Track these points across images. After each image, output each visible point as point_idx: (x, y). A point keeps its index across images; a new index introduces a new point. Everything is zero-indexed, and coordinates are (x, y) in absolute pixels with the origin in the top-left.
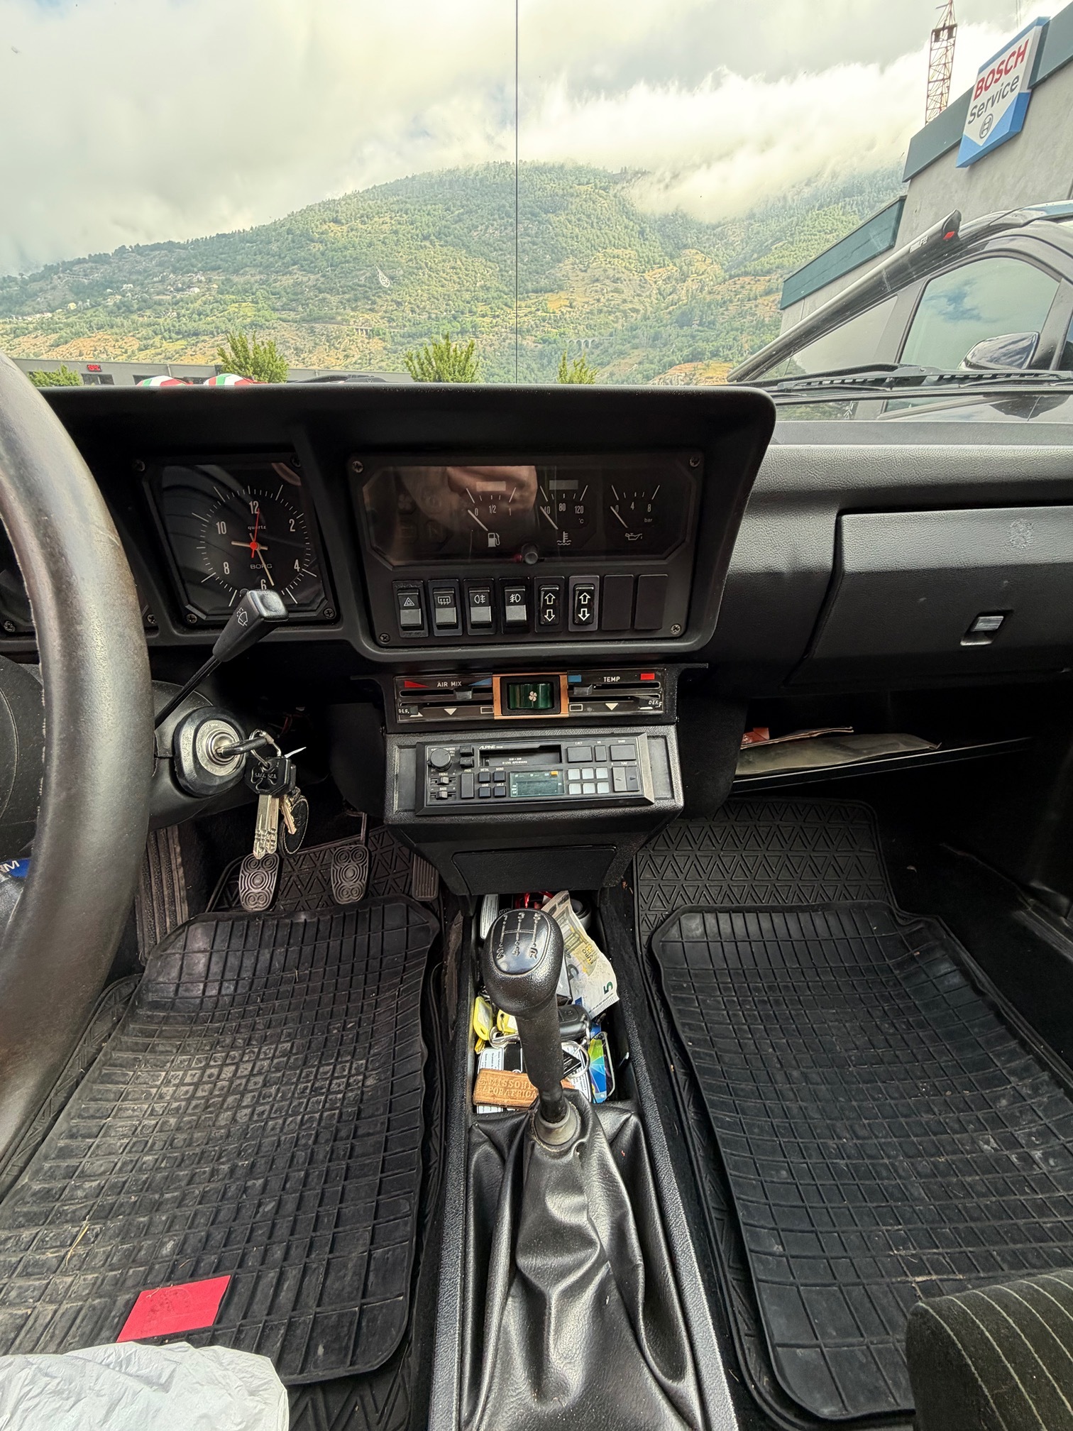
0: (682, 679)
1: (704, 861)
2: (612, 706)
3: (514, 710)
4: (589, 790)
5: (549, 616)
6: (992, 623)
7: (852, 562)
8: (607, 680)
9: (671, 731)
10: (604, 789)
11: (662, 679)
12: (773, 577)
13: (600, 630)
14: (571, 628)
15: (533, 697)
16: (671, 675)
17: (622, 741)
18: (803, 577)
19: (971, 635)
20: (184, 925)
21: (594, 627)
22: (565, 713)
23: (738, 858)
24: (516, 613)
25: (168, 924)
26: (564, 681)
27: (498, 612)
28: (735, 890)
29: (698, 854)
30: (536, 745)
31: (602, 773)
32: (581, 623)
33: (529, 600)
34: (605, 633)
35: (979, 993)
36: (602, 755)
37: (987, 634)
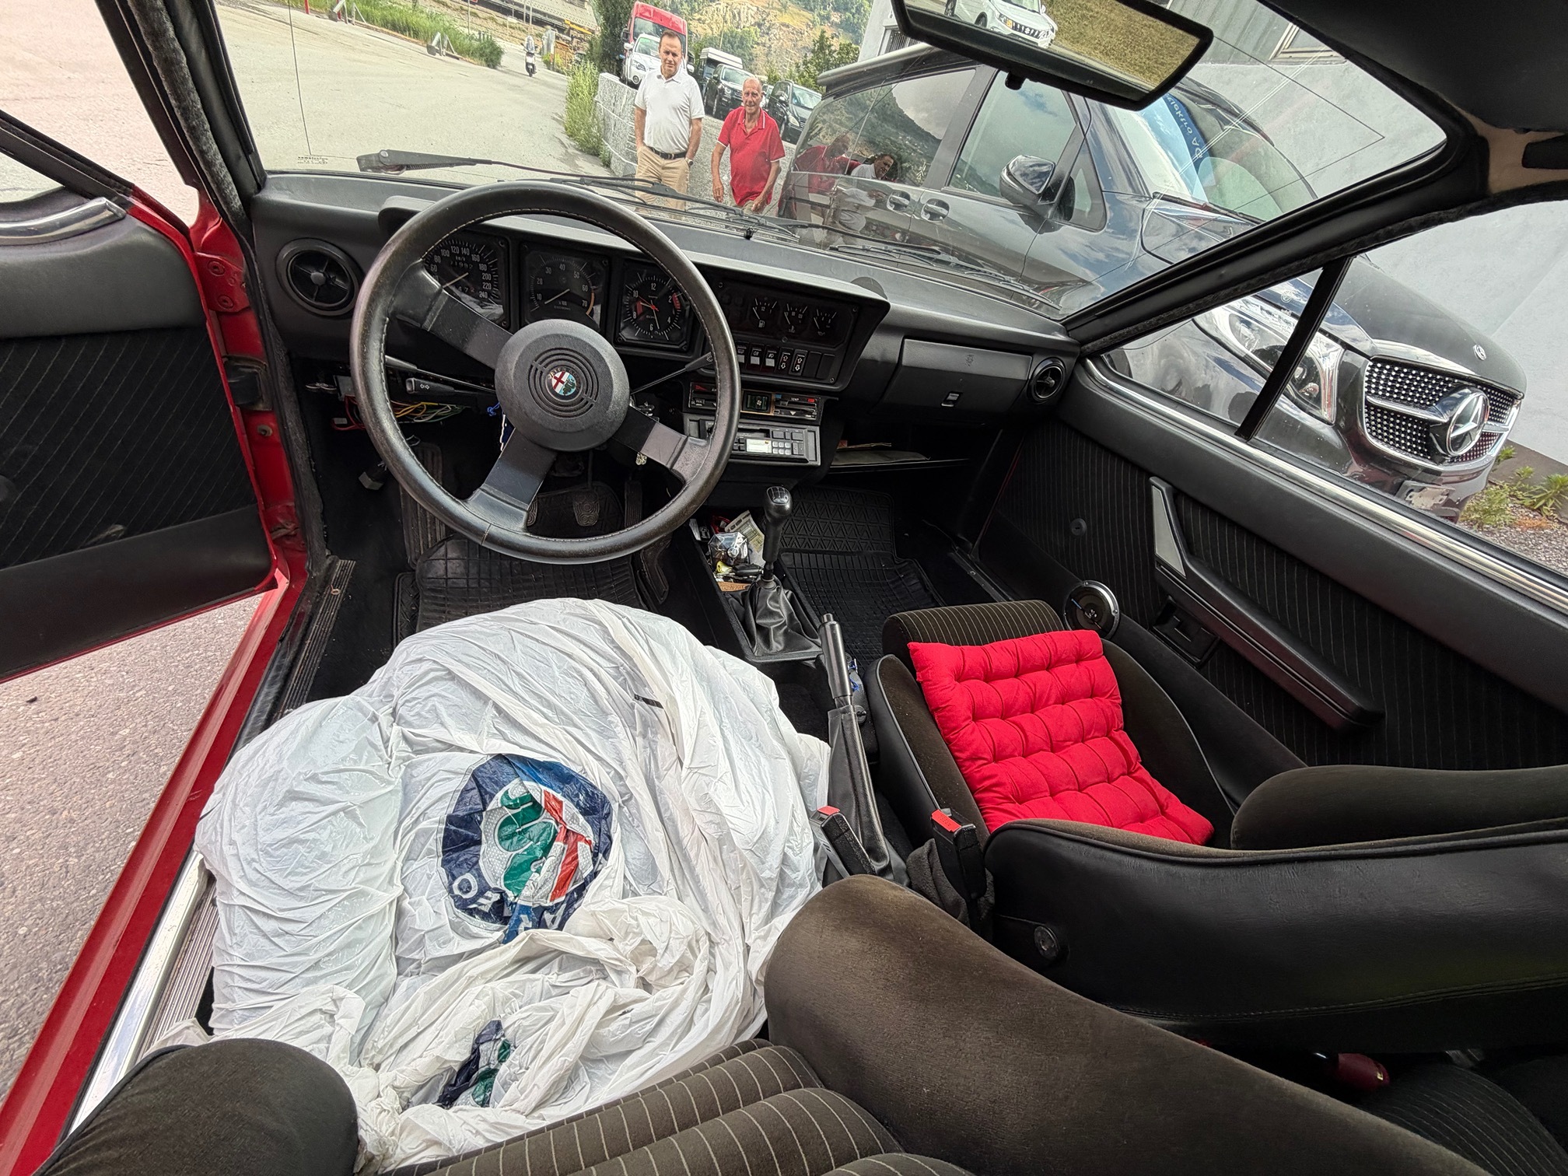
0: (827, 403)
1: (797, 523)
2: (793, 413)
3: (748, 409)
4: (781, 452)
5: (783, 366)
6: (952, 397)
7: (904, 362)
8: (793, 399)
9: (817, 429)
10: (788, 453)
11: (817, 403)
12: (874, 361)
13: (802, 376)
14: (790, 373)
15: (759, 403)
16: (822, 400)
17: (797, 431)
18: (886, 363)
19: (948, 402)
20: (442, 541)
21: (799, 374)
22: (772, 414)
23: (816, 522)
24: (770, 363)
25: (430, 539)
26: (774, 397)
27: (763, 361)
28: (812, 541)
29: (794, 518)
30: (758, 428)
31: (788, 445)
32: (796, 371)
33: (776, 358)
34: (803, 376)
35: (926, 590)
36: (788, 436)
37: (953, 402)
